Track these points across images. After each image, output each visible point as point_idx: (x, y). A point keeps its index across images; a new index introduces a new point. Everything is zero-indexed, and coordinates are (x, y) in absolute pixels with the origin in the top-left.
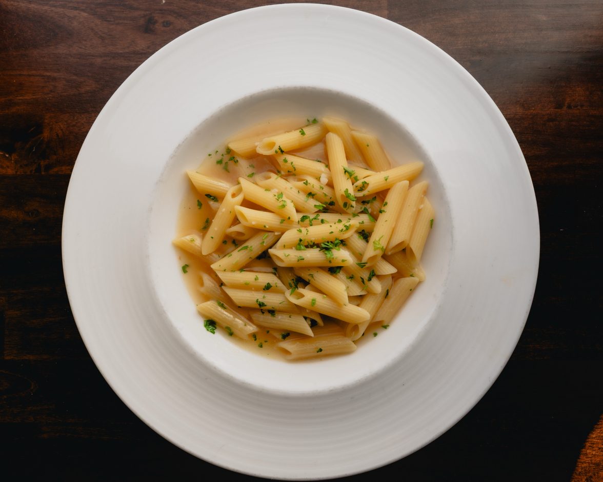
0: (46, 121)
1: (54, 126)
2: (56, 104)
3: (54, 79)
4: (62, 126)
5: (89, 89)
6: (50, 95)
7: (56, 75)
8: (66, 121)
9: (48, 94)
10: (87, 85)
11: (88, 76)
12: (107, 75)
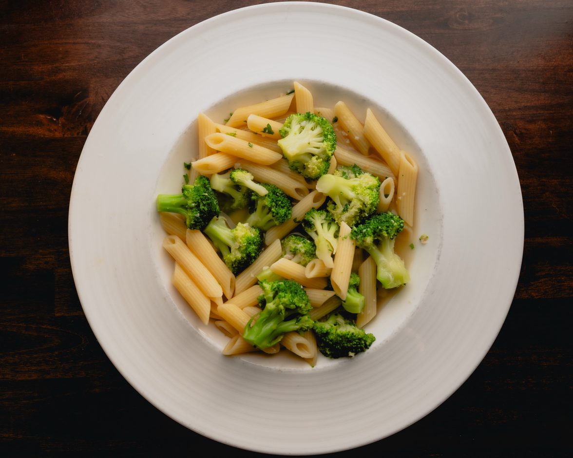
0: (92, 86)
1: (99, 90)
2: (101, 69)
3: (99, 46)
4: (107, 90)
5: (132, 54)
6: (95, 61)
7: (100, 42)
8: (111, 85)
9: (93, 60)
10: (130, 51)
11: (131, 42)
12: (150, 41)
